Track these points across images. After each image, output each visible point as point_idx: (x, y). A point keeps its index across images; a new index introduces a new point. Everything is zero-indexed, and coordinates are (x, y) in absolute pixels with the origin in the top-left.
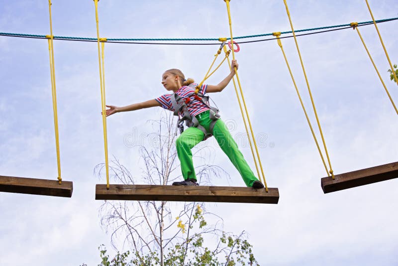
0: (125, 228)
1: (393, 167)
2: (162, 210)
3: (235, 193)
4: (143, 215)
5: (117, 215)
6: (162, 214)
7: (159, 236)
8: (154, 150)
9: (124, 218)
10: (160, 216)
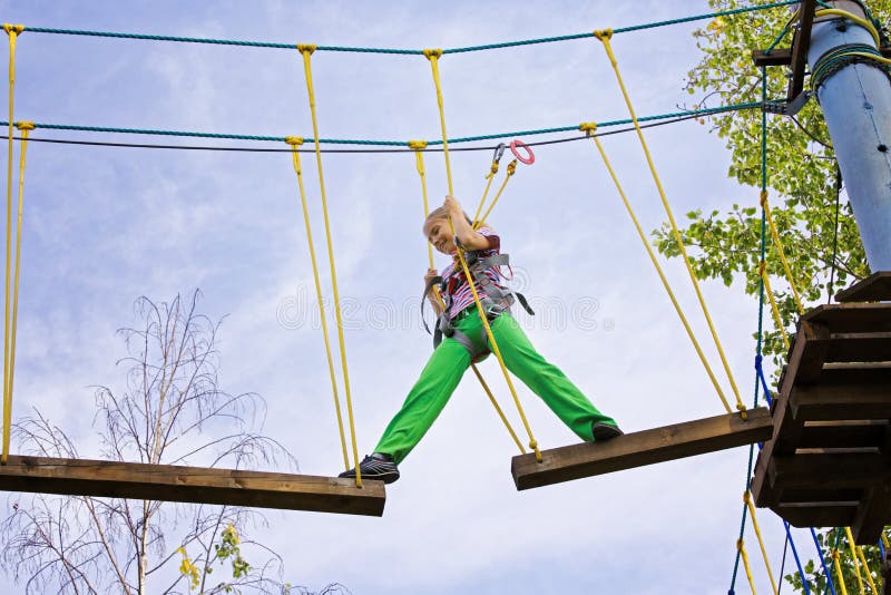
0: (60, 568)
1: (672, 436)
2: (144, 529)
3: (287, 486)
4: (99, 539)
5: (41, 540)
6: (142, 539)
7: (137, 586)
8: (129, 395)
9: (56, 544)
10: (139, 542)
